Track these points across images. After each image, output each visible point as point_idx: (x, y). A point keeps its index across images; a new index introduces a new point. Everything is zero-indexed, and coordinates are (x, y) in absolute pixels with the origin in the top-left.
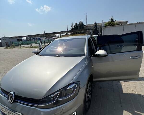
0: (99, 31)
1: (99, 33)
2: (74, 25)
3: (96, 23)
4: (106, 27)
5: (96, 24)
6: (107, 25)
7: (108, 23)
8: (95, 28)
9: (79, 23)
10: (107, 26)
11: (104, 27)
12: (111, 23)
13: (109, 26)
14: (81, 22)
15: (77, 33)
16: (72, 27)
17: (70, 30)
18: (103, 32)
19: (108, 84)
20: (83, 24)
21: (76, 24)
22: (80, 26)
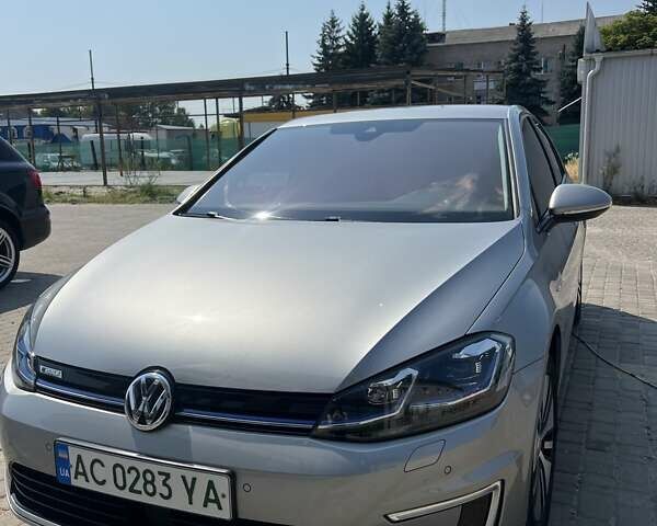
0: (552, 90)
1: (549, 103)
2: (346, 28)
3: (523, 19)
4: (612, 54)
5: (524, 29)
6: (622, 38)
7: (624, 20)
8: (516, 59)
9: (388, 17)
10: (623, 48)
11: (598, 58)
12: (647, 28)
13: (631, 44)
14: (403, 9)
15: (364, 94)
16: (323, 46)
17: (312, 70)
18: (586, 90)
19: (648, 428)
20: (417, 26)
21: (362, 23)
22: (393, 42)
